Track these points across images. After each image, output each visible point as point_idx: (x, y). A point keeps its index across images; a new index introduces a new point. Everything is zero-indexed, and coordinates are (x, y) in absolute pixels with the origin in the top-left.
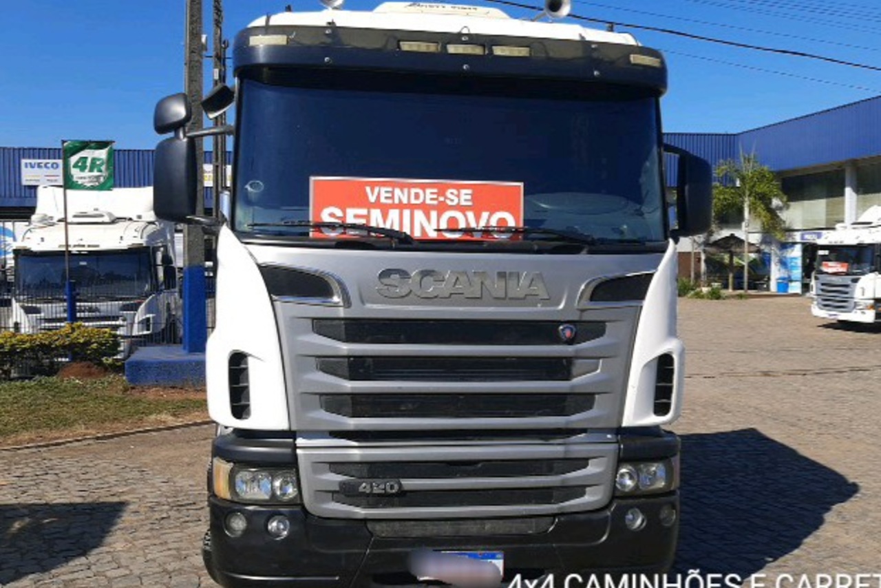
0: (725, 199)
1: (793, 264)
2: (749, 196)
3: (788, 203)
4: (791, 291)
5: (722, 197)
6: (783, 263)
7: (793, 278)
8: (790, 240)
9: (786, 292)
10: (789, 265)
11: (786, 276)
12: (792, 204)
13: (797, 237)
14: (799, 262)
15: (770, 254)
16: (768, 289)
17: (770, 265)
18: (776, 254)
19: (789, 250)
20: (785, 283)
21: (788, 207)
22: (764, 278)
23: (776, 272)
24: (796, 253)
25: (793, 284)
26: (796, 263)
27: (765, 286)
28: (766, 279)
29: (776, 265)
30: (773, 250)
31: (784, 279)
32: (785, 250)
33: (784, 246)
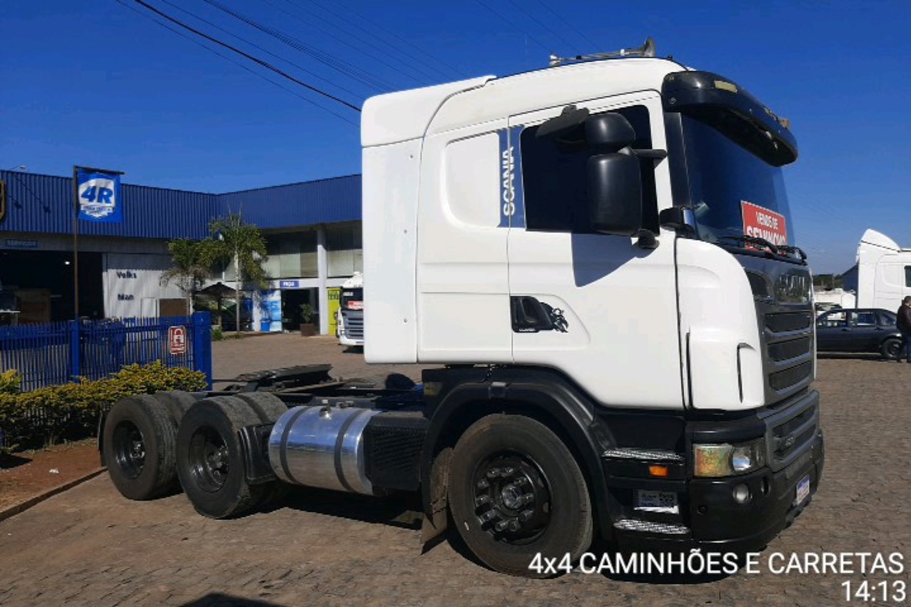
0: (219, 251)
1: (273, 307)
2: (239, 249)
3: (267, 256)
4: (272, 330)
5: (216, 249)
6: (264, 306)
7: (273, 318)
8: (271, 287)
9: (269, 330)
10: (269, 308)
11: (267, 317)
12: (270, 257)
13: (277, 284)
14: (279, 305)
15: (251, 299)
16: (250, 329)
17: (251, 308)
18: (257, 299)
19: (270, 296)
20: (267, 322)
21: (267, 260)
22: (247, 319)
23: (257, 315)
24: (276, 297)
25: (274, 323)
26: (276, 306)
27: (247, 327)
28: (248, 321)
29: (258, 308)
30: (255, 296)
31: (266, 320)
32: (265, 296)
33: (265, 292)
